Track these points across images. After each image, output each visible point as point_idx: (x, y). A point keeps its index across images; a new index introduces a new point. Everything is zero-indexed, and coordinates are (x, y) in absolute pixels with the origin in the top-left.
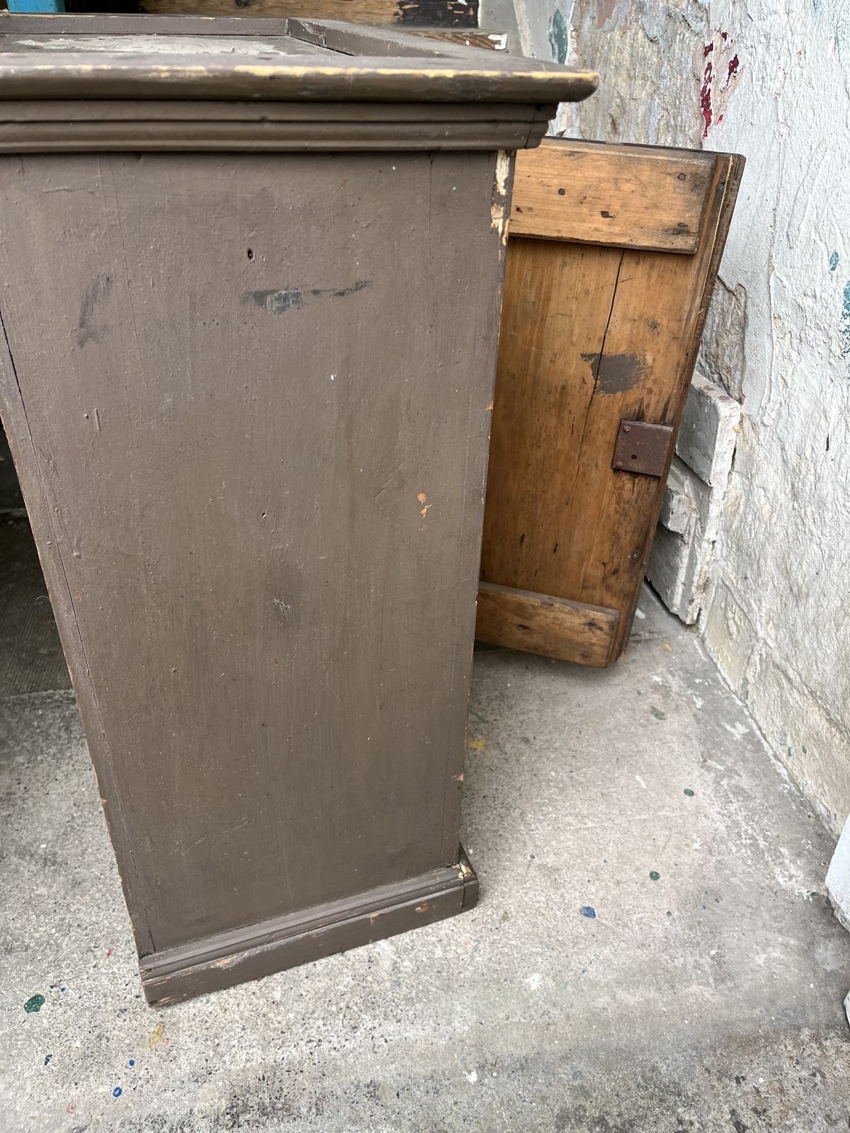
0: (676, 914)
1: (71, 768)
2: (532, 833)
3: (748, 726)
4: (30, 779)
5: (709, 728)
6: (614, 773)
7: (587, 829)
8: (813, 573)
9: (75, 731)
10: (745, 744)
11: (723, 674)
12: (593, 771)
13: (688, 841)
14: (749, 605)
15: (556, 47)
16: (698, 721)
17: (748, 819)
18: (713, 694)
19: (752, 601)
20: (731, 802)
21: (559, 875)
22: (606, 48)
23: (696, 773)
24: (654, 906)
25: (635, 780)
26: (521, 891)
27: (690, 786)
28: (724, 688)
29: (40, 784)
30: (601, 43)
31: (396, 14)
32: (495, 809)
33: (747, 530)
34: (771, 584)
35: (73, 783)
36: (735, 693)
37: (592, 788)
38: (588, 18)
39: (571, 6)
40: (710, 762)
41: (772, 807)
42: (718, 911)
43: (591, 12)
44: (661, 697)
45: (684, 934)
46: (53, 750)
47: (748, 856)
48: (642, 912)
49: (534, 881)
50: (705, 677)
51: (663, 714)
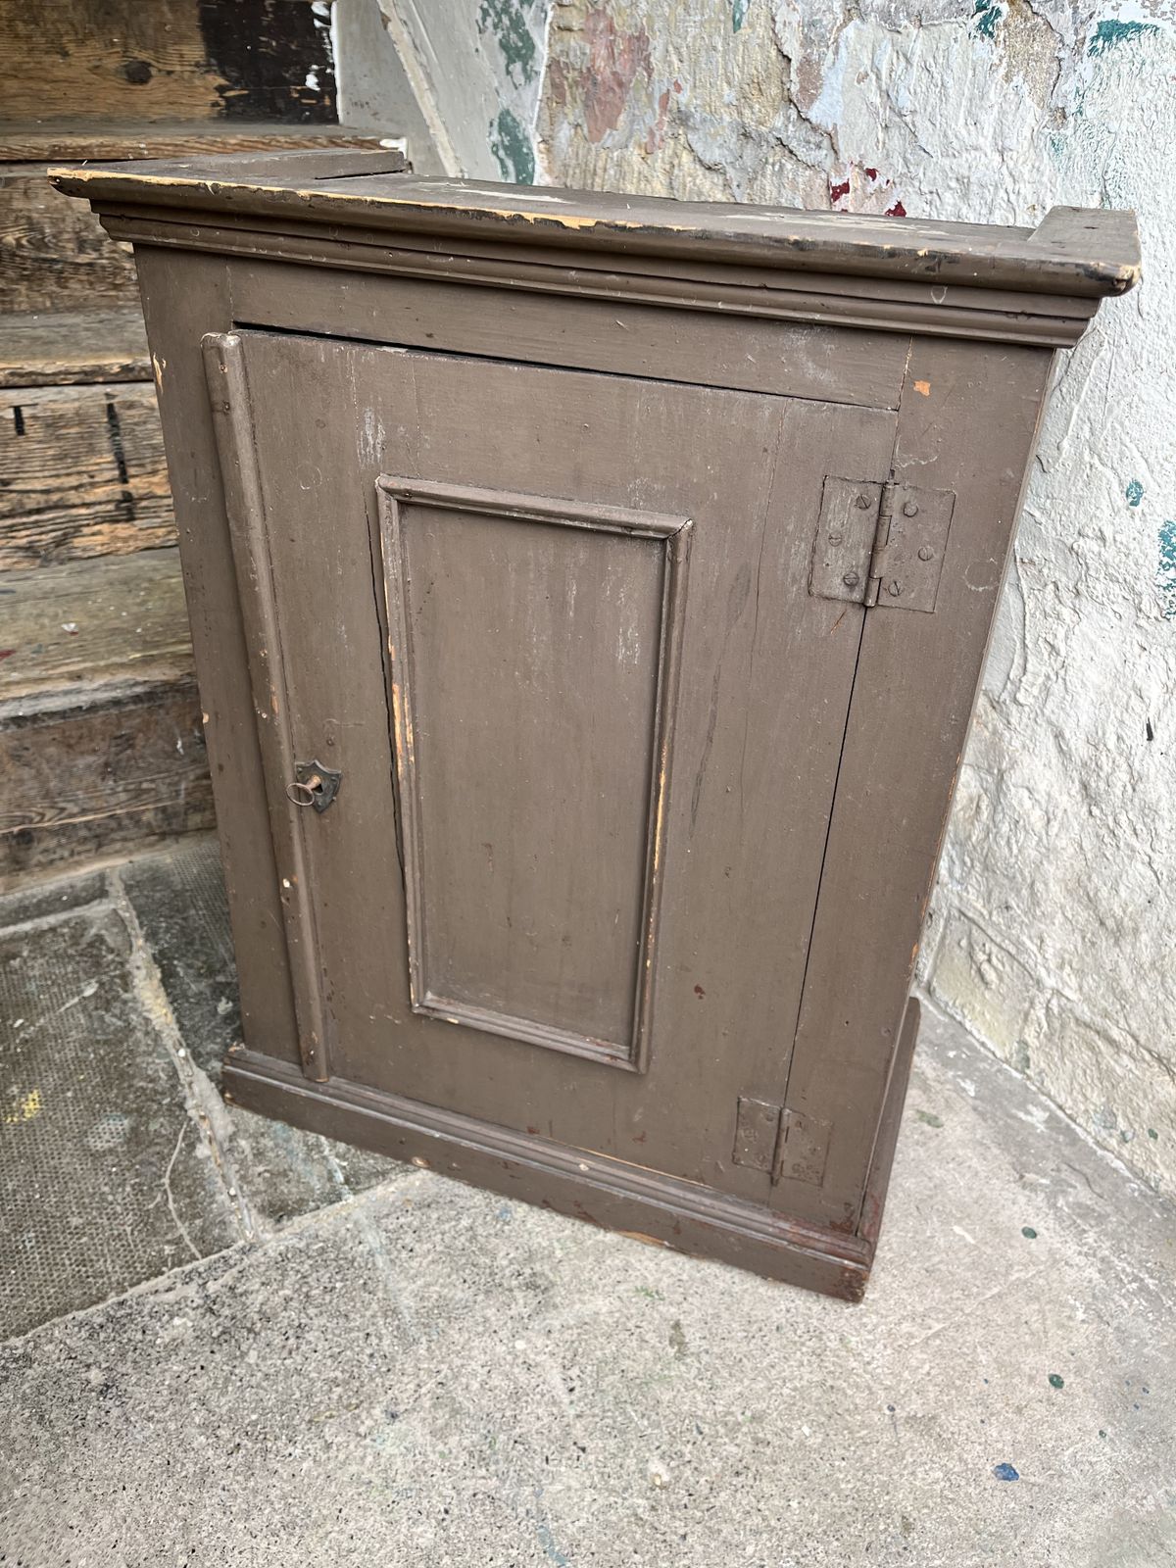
0: (1109, 1430)
1: (88, 1496)
2: (870, 1368)
3: (1046, 1108)
4: (20, 1543)
5: (1001, 1123)
6: (925, 1231)
7: (937, 1335)
8: (1142, 900)
9: (57, 1419)
10: (1054, 1135)
11: (978, 1036)
12: (896, 1235)
13: (1067, 1312)
14: (1018, 944)
15: (510, 164)
16: (982, 1115)
17: (1117, 1250)
18: (978, 1069)
19: (1025, 939)
20: (1084, 1231)
21: (941, 1426)
22: (612, 172)
23: (1022, 1200)
24: (1079, 1429)
25: (955, 1235)
26: (905, 1472)
27: (1025, 1221)
28: (987, 1057)
29: (43, 1546)
30: (600, 164)
31: (215, 104)
32: (803, 1344)
33: (1003, 843)
34: (1060, 915)
35: (105, 1524)
36: (1007, 1061)
37: (909, 1265)
38: (565, 125)
39: (533, 106)
40: (1030, 1177)
41: (1133, 1223)
42: (1154, 1405)
43: (571, 118)
44: (921, 1093)
45: (1134, 1458)
46: (35, 1470)
47: (1145, 1308)
48: (1071, 1445)
49: (915, 1449)
50: (957, 1047)
51: (936, 1118)
